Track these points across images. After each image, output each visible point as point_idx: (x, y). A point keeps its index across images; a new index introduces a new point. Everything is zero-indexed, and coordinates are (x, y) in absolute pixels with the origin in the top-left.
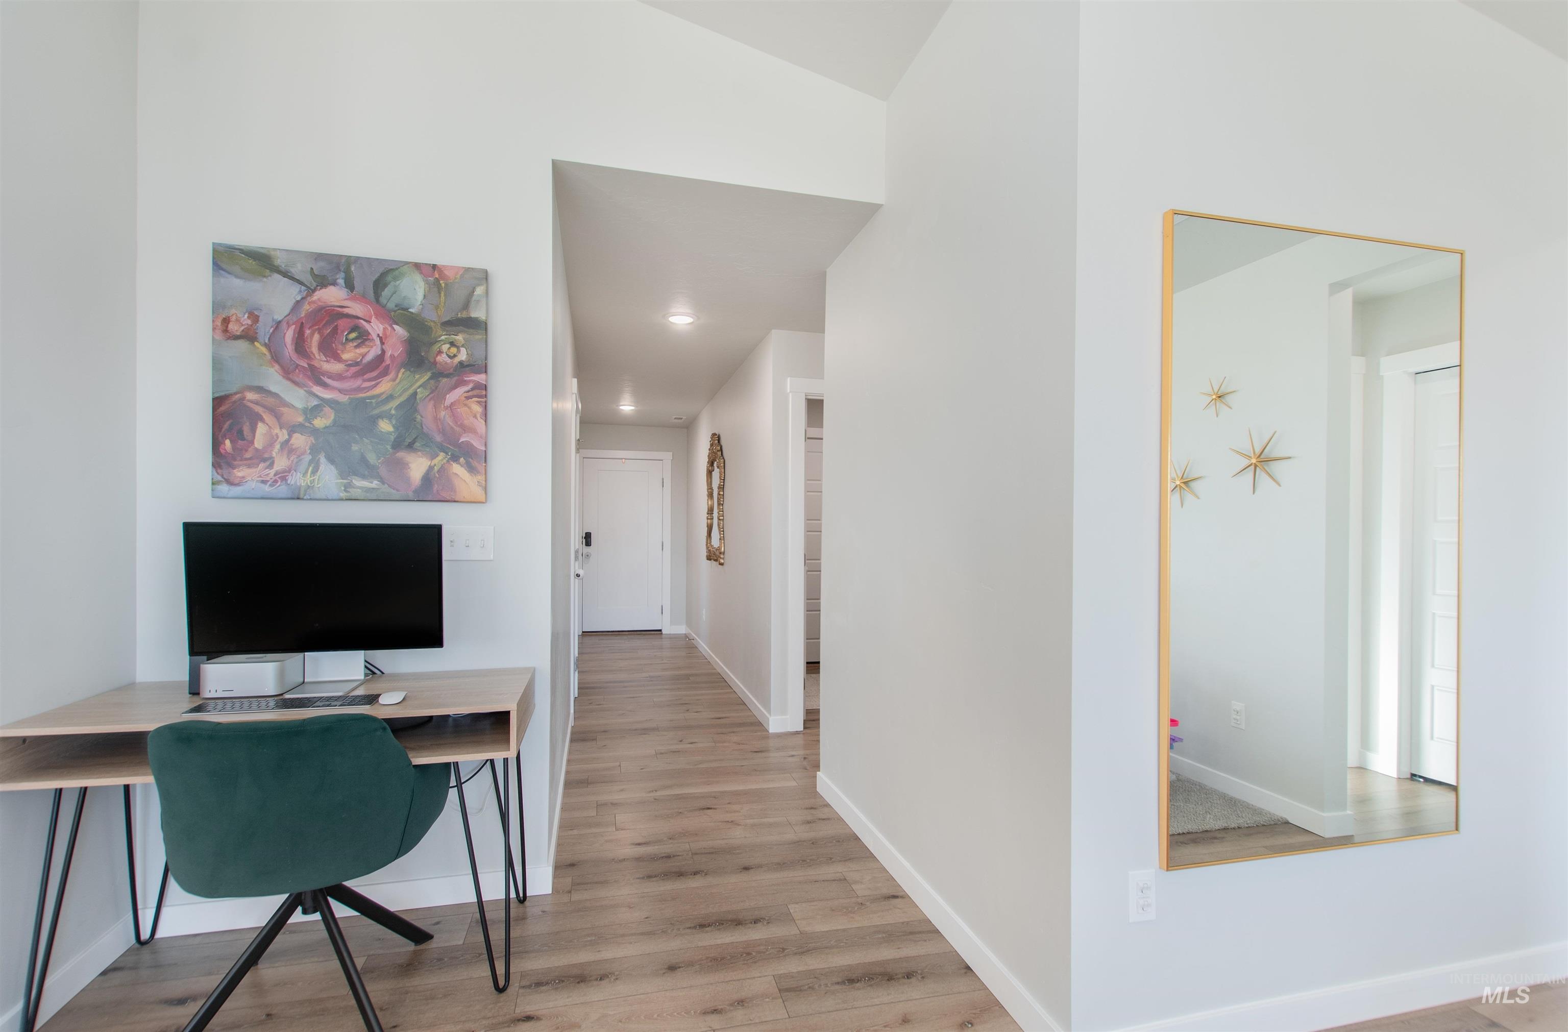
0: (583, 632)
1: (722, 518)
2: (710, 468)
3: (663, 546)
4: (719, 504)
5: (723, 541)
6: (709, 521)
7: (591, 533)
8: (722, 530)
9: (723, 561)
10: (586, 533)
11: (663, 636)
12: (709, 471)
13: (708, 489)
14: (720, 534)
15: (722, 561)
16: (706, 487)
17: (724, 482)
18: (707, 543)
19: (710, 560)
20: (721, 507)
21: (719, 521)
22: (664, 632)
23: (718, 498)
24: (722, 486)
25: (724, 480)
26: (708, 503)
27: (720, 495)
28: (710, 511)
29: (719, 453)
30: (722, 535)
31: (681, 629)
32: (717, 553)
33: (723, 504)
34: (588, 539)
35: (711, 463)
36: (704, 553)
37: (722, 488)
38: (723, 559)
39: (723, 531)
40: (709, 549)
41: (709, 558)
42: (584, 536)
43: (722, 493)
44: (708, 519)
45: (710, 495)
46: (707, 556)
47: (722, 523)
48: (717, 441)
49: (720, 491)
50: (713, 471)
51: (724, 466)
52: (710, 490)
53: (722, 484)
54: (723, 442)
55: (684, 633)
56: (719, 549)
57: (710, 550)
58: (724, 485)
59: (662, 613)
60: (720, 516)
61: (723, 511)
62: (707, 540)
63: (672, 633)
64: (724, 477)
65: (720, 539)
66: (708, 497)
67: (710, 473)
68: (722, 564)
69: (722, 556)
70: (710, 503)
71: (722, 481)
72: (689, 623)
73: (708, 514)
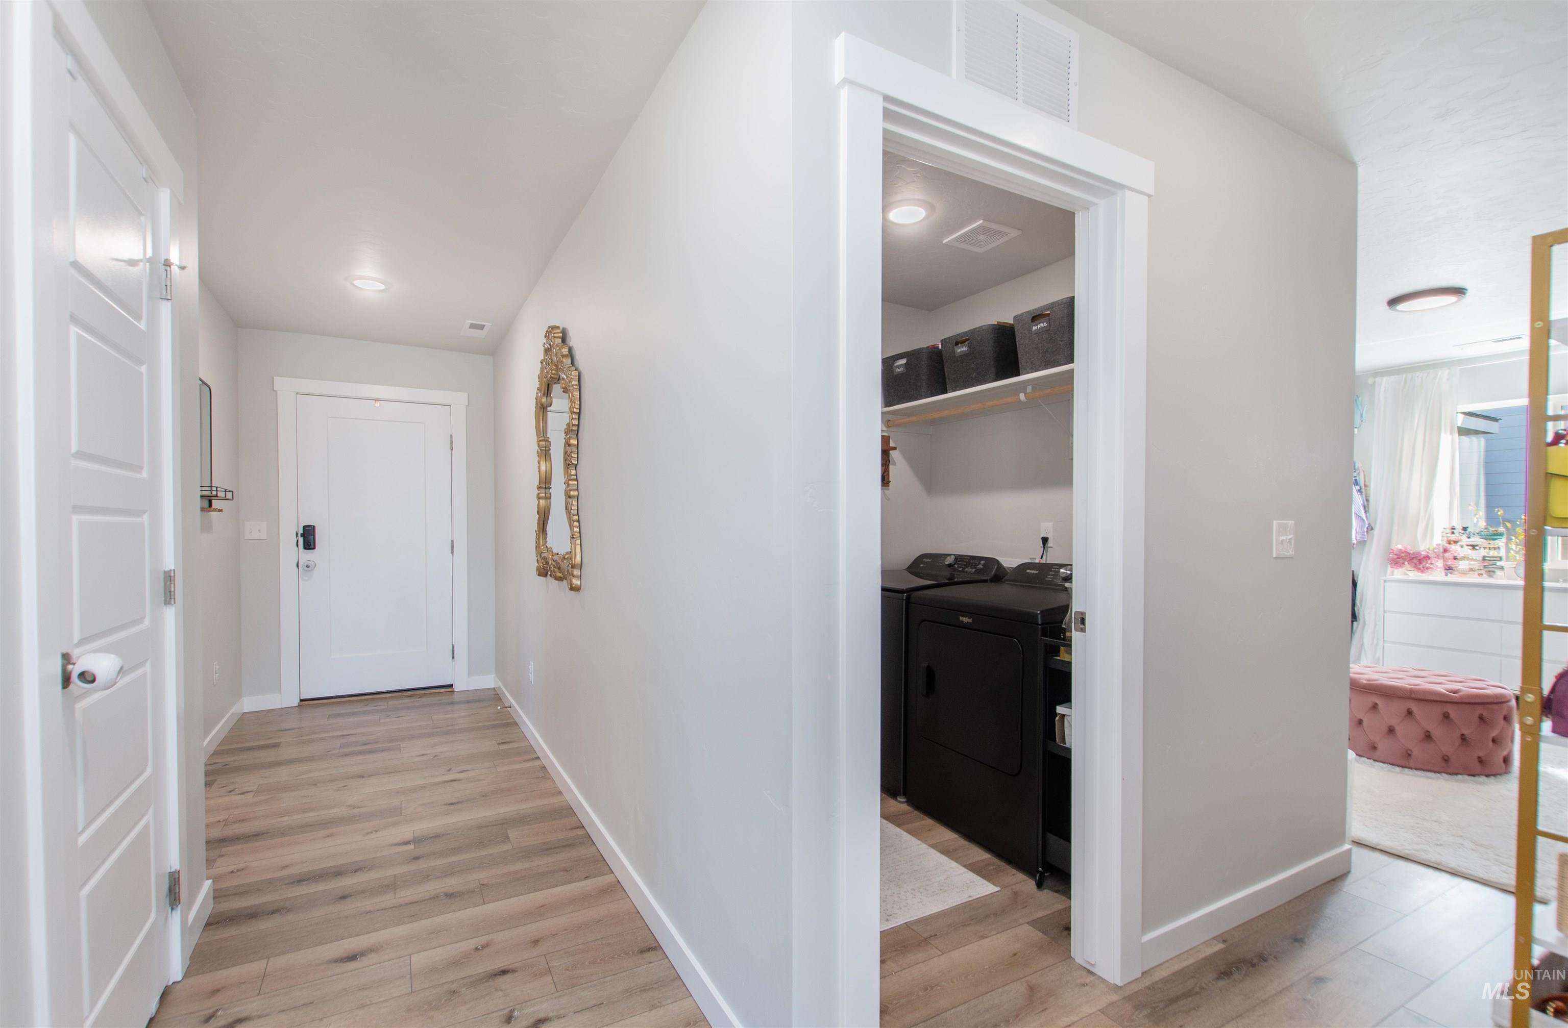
0: (301, 700)
1: (576, 493)
2: (544, 400)
3: (453, 547)
4: (568, 465)
5: (578, 542)
6: (542, 502)
7: (314, 527)
8: (574, 518)
9: (579, 583)
10: (304, 527)
11: (456, 697)
12: (542, 405)
13: (539, 441)
14: (571, 527)
15: (576, 582)
16: (536, 439)
17: (579, 419)
18: (538, 543)
19: (545, 575)
20: (573, 472)
21: (570, 500)
22: (457, 688)
23: (566, 453)
24: (575, 428)
25: (579, 414)
26: (539, 468)
27: (569, 445)
28: (545, 483)
29: (567, 361)
30: (576, 530)
31: (488, 681)
32: (565, 565)
33: (576, 465)
34: (308, 538)
35: (547, 389)
36: (531, 562)
37: (573, 431)
38: (580, 577)
39: (578, 521)
40: (543, 555)
41: (543, 572)
42: (301, 531)
43: (574, 442)
44: (539, 498)
45: (545, 452)
46: (538, 569)
47: (575, 503)
48: (560, 340)
49: (569, 439)
50: (550, 405)
51: (580, 385)
52: (543, 443)
53: (575, 422)
54: (573, 341)
55: (493, 687)
56: (570, 555)
57: (545, 559)
58: (578, 425)
59: (453, 657)
60: (570, 490)
61: (577, 480)
62: (538, 538)
63: (470, 688)
64: (580, 409)
65: (572, 537)
66: (539, 455)
67: (542, 409)
68: (575, 589)
69: (576, 572)
70: (543, 468)
71: (574, 416)
72: (500, 669)
73: (539, 488)
